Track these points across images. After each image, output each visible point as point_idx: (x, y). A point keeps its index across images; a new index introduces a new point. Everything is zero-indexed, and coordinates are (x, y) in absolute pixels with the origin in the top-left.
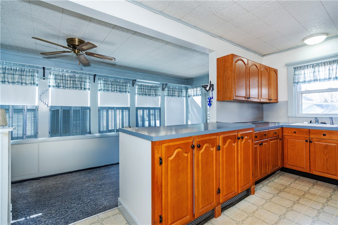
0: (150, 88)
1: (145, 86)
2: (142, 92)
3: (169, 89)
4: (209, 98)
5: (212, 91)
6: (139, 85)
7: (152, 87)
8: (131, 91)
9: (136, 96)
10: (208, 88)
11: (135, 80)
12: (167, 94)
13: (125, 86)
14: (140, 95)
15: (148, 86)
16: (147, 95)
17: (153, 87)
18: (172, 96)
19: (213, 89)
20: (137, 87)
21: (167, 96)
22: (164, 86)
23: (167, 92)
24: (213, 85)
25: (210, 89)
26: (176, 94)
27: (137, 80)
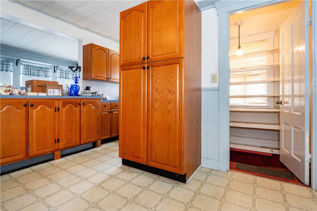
0: (38, 69)
1: (33, 67)
2: (28, 72)
3: (62, 72)
4: (75, 77)
5: (79, 72)
6: (25, 65)
7: (40, 68)
8: (14, 70)
9: (21, 76)
10: (74, 69)
11: (19, 60)
12: (59, 77)
13: (7, 65)
14: (26, 75)
15: (36, 67)
16: (35, 76)
17: (43, 68)
18: (66, 78)
19: (80, 70)
20: (22, 67)
21: (59, 78)
22: (56, 67)
23: (60, 74)
24: (80, 68)
25: (77, 70)
26: (70, 77)
27: (21, 60)
